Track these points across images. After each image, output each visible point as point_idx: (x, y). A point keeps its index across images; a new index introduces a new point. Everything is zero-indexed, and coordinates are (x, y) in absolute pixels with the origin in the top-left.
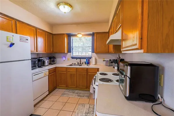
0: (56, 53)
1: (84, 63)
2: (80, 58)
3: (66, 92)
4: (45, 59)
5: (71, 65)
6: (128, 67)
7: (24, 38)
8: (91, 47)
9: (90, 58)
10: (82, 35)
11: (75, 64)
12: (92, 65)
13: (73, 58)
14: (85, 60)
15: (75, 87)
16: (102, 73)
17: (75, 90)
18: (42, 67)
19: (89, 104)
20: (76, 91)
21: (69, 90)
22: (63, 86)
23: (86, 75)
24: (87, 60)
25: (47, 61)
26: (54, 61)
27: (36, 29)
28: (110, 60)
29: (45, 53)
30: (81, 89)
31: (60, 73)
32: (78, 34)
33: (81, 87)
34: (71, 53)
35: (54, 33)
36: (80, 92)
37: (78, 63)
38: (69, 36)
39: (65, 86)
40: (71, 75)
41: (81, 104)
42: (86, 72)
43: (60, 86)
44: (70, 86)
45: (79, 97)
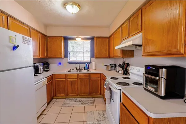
0: (50, 58)
1: (83, 69)
2: (79, 63)
3: (67, 101)
4: (39, 66)
5: (69, 71)
6: (163, 69)
7: (27, 40)
8: (90, 52)
9: (90, 63)
10: (82, 38)
11: (73, 70)
12: (92, 71)
13: (70, 63)
14: (84, 65)
15: (76, 95)
16: (113, 78)
17: (76, 99)
18: (37, 75)
19: (97, 111)
20: (78, 99)
21: (69, 99)
22: (62, 95)
23: (88, 81)
24: (86, 66)
25: (41, 68)
26: (47, 68)
27: (30, 29)
28: (110, 65)
29: (39, 58)
30: (83, 96)
31: (58, 81)
32: (77, 37)
33: (83, 94)
34: (68, 57)
35: (47, 35)
36: (82, 99)
37: (77, 69)
38: (66, 39)
39: (64, 95)
40: (71, 81)
41: (89, 112)
42: (88, 77)
43: (57, 95)
44: (70, 95)
45: (84, 105)
